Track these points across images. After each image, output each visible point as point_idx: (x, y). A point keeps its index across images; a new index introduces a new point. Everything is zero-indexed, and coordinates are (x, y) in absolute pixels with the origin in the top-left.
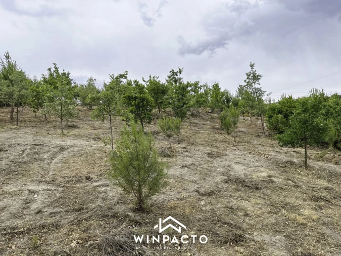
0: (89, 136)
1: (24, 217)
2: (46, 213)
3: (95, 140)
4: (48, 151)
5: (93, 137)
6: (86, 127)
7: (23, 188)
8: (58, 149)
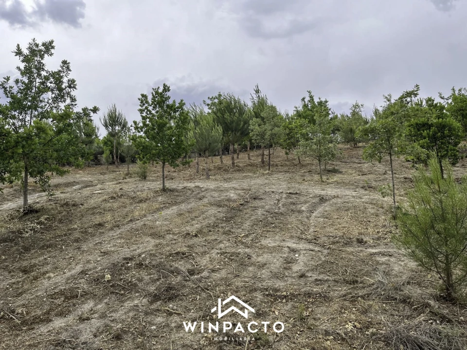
0: (356, 184)
1: (286, 279)
2: (310, 279)
3: (366, 190)
4: (306, 202)
5: (361, 185)
6: (350, 171)
7: (282, 244)
8: (317, 200)
